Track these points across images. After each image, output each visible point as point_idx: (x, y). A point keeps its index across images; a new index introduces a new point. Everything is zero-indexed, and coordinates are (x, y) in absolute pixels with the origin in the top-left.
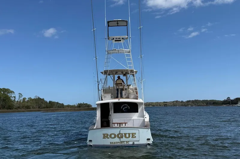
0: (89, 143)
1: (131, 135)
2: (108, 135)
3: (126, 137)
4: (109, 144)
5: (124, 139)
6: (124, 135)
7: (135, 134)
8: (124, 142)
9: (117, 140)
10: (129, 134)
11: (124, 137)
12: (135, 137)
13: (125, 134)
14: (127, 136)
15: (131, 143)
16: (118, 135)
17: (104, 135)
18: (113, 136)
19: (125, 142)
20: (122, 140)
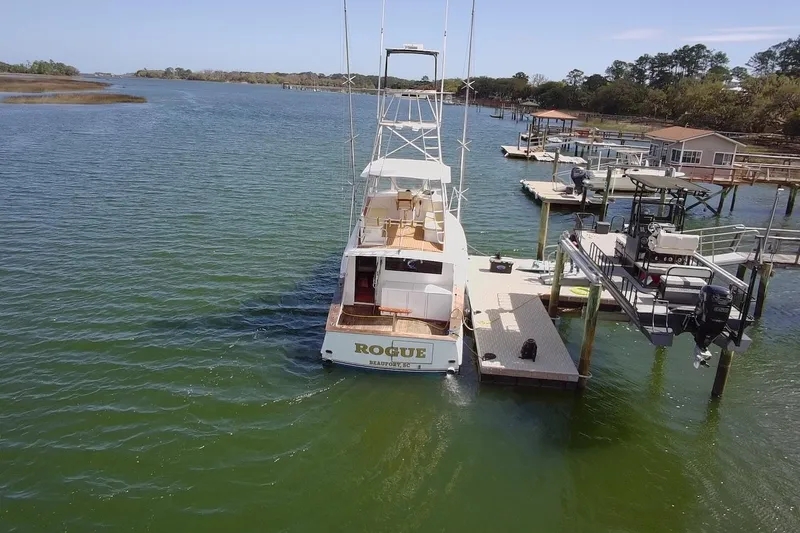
0: (325, 356)
1: (415, 353)
2: (365, 347)
3: (403, 354)
4: (368, 363)
5: (399, 359)
6: (399, 351)
7: (424, 350)
8: (399, 364)
9: (384, 358)
10: (412, 350)
11: (399, 354)
12: (424, 356)
13: (403, 350)
14: (407, 352)
15: (413, 367)
16: (388, 350)
17: (358, 345)
18: (376, 350)
19: (402, 365)
20: (395, 359)
